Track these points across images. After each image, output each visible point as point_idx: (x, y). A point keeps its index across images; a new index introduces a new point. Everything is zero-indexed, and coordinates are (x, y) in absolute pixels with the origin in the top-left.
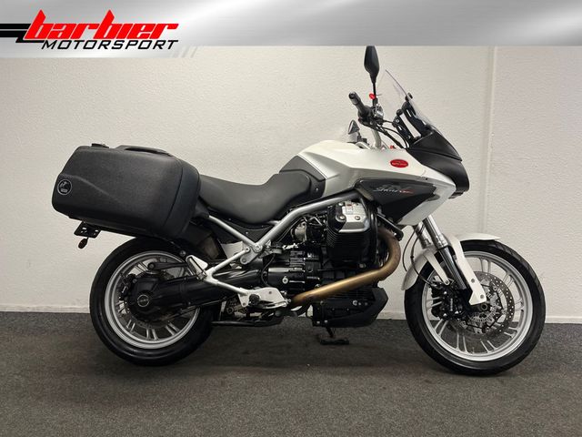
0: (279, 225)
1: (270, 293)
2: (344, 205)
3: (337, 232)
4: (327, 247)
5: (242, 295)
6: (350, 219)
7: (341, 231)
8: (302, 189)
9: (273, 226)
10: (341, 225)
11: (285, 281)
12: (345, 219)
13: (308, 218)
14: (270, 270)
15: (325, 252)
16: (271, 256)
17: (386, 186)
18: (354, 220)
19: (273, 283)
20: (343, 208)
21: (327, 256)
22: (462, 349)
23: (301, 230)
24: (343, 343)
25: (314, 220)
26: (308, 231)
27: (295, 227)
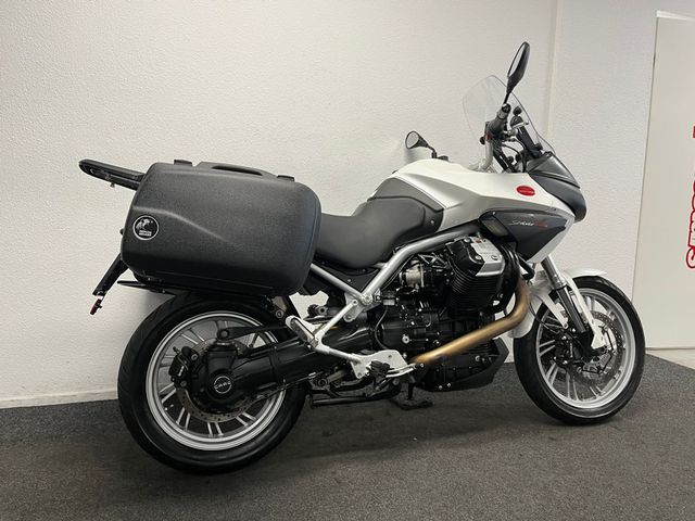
0: (387, 268)
1: (390, 356)
2: (471, 241)
3: (474, 276)
5: (356, 362)
6: (488, 261)
7: (479, 274)
8: (415, 223)
9: (380, 270)
11: (406, 340)
12: (482, 260)
18: (491, 261)
19: (390, 344)
20: (473, 245)
22: (573, 397)
23: (414, 273)
24: (426, 405)
26: (425, 276)
27: (404, 270)
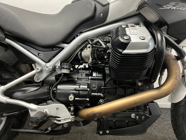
0: (68, 48)
1: (57, 109)
2: (127, 27)
3: (121, 53)
4: (109, 67)
5: (33, 110)
6: (134, 39)
7: (126, 51)
9: (63, 48)
10: (124, 46)
11: (71, 98)
12: (129, 39)
13: (92, 41)
14: (59, 87)
15: (107, 72)
16: (60, 75)
17: (174, 3)
18: (138, 40)
20: (126, 29)
21: (109, 75)
23: (87, 52)
25: (98, 42)
26: (92, 53)
27: (82, 50)
